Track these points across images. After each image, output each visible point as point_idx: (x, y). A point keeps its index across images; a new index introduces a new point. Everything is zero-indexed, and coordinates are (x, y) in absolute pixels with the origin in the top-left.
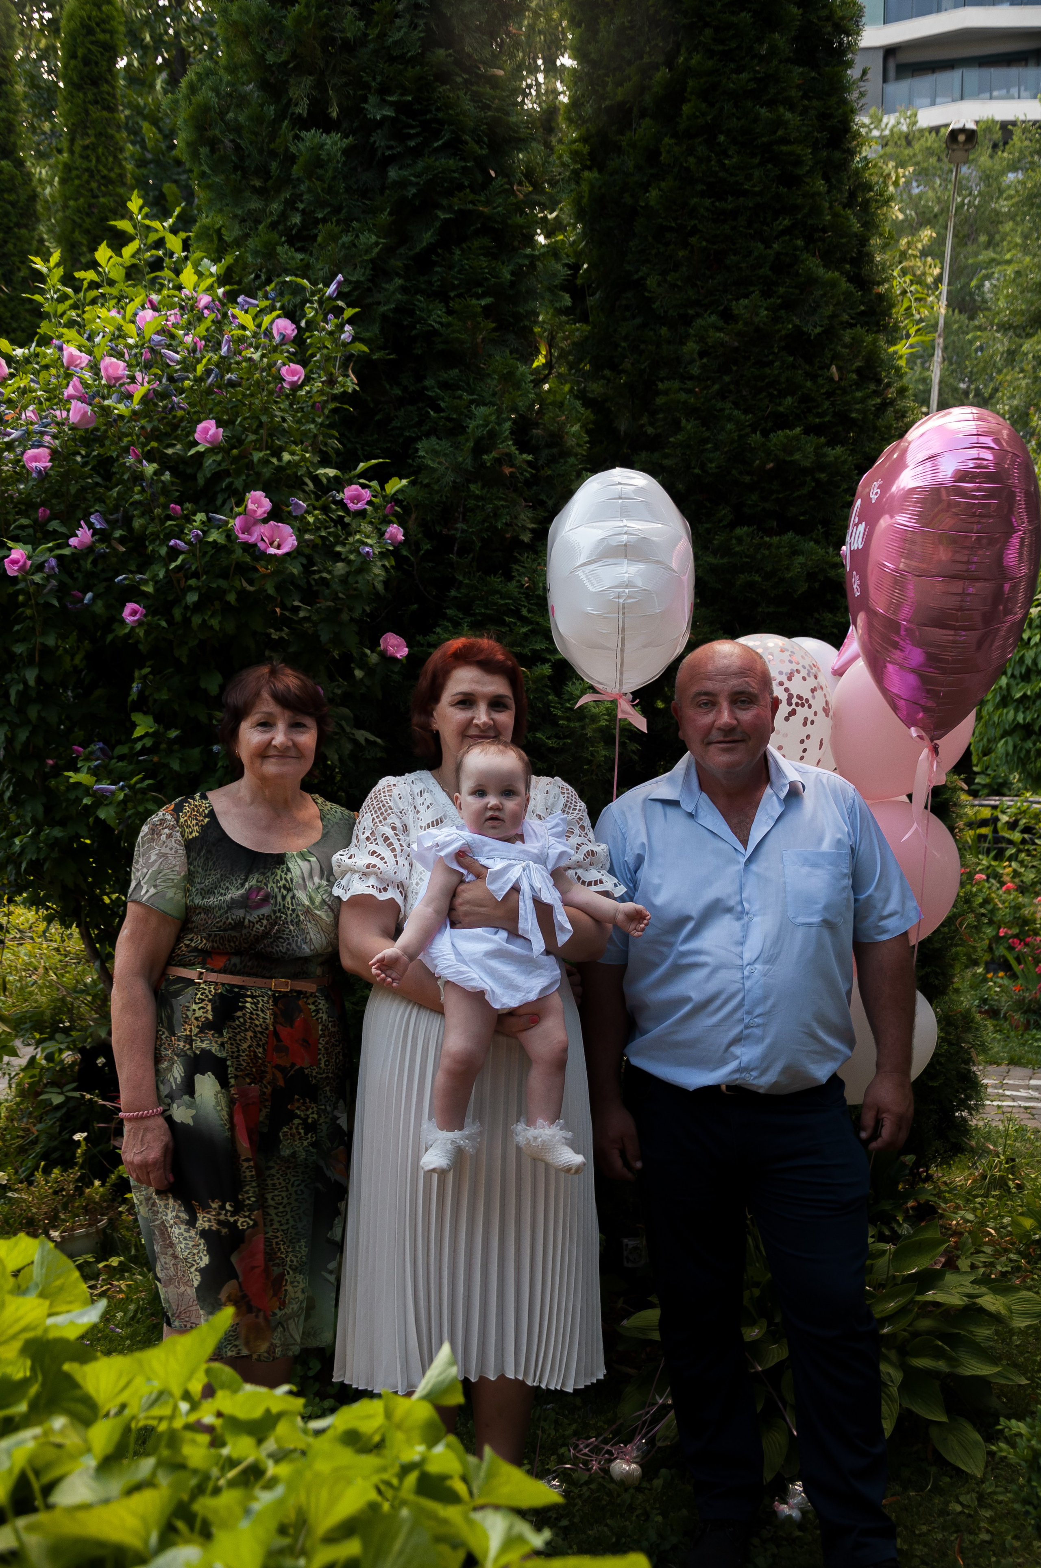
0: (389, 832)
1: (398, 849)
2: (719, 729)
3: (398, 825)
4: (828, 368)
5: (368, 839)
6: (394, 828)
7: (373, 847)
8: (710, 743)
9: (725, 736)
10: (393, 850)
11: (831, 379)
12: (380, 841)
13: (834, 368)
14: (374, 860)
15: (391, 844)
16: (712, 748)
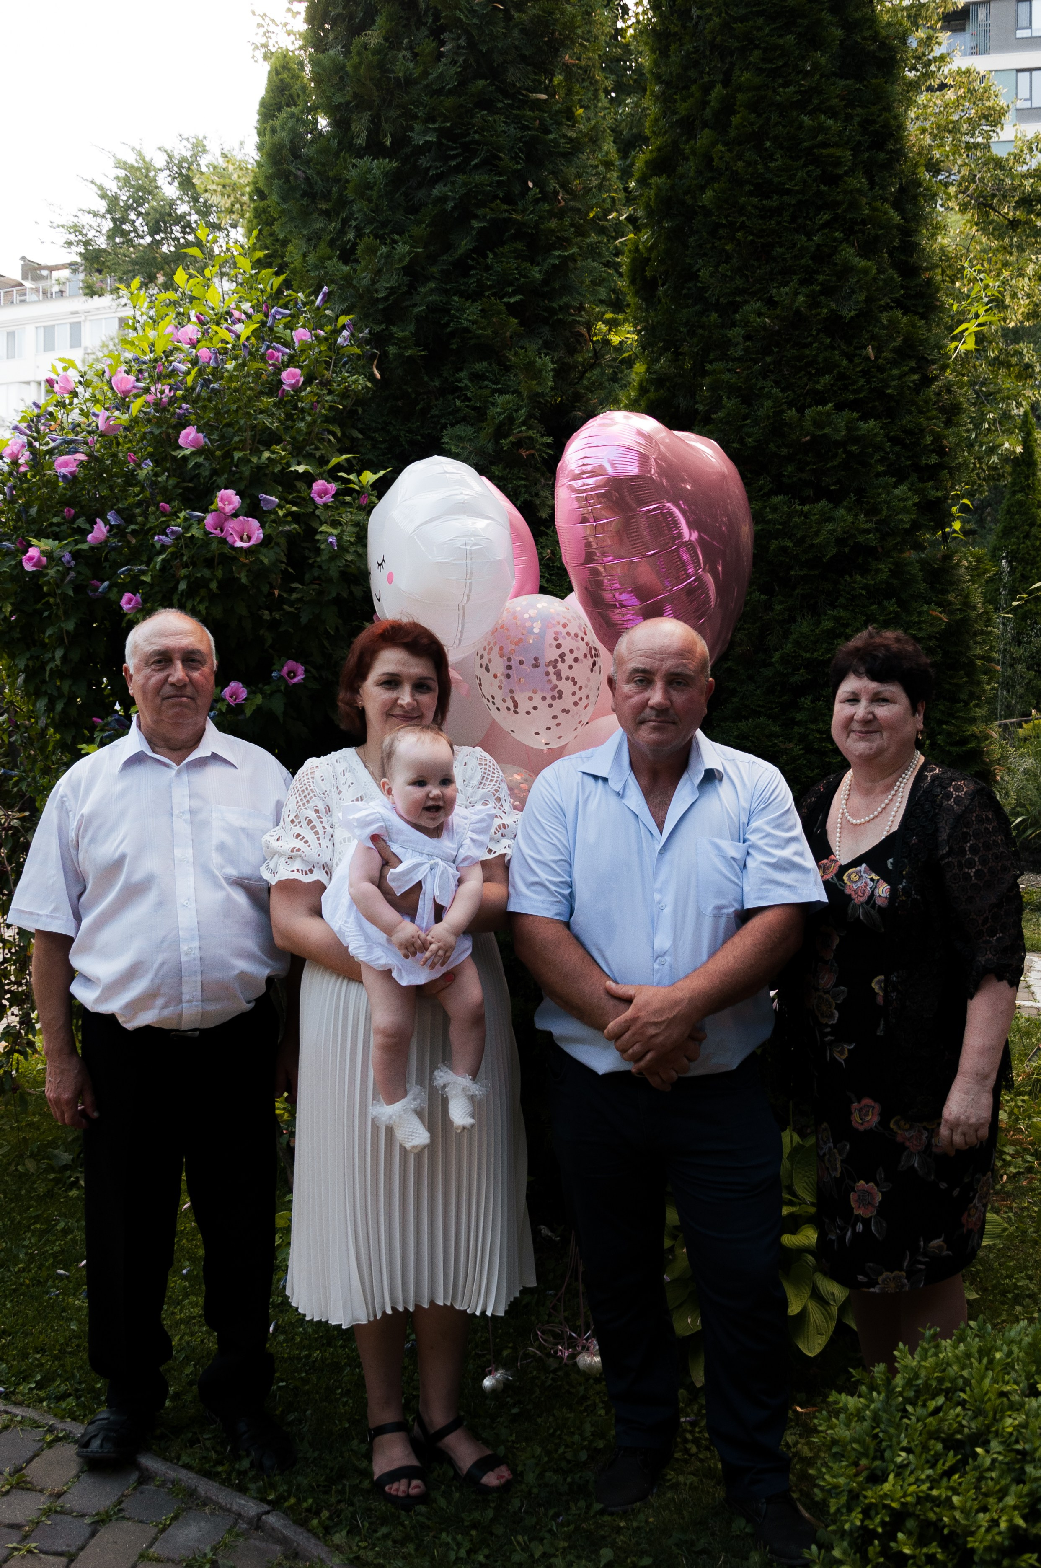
0: (313, 816)
1: (321, 832)
2: (652, 708)
3: (321, 807)
4: (865, 347)
5: (292, 821)
6: (317, 811)
7: (298, 830)
8: (643, 722)
9: (657, 716)
10: (316, 833)
11: (868, 358)
12: (304, 823)
13: (870, 349)
14: (298, 844)
15: (314, 827)
16: (644, 727)
